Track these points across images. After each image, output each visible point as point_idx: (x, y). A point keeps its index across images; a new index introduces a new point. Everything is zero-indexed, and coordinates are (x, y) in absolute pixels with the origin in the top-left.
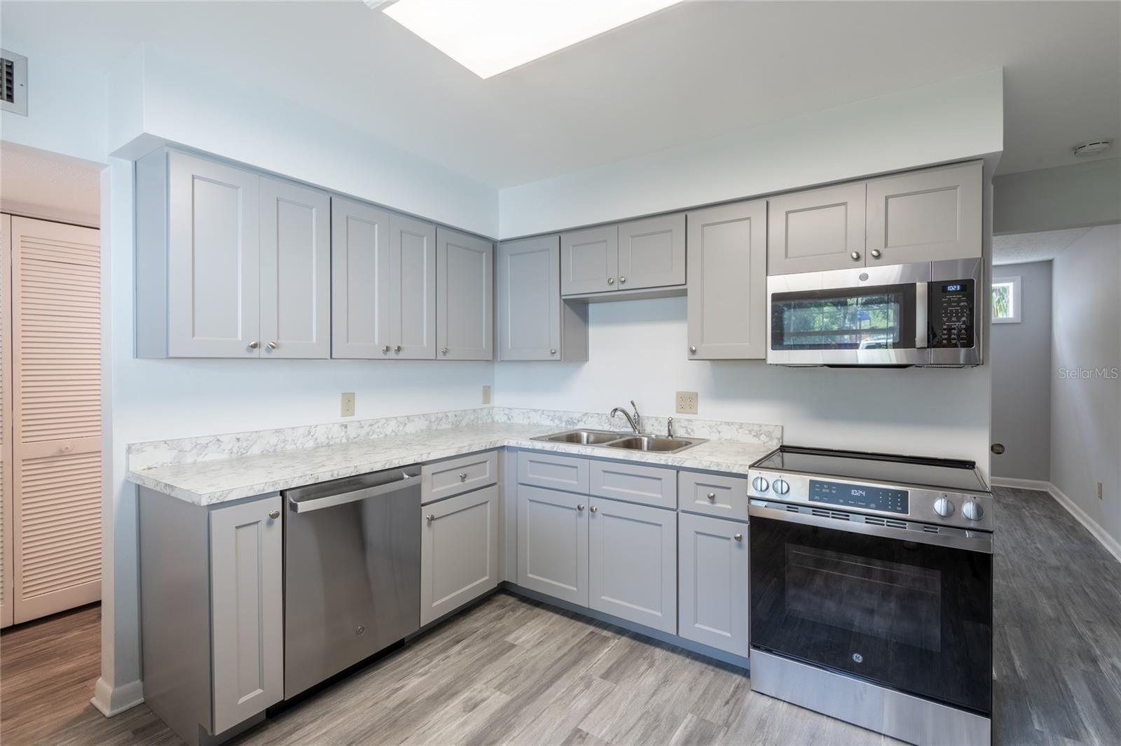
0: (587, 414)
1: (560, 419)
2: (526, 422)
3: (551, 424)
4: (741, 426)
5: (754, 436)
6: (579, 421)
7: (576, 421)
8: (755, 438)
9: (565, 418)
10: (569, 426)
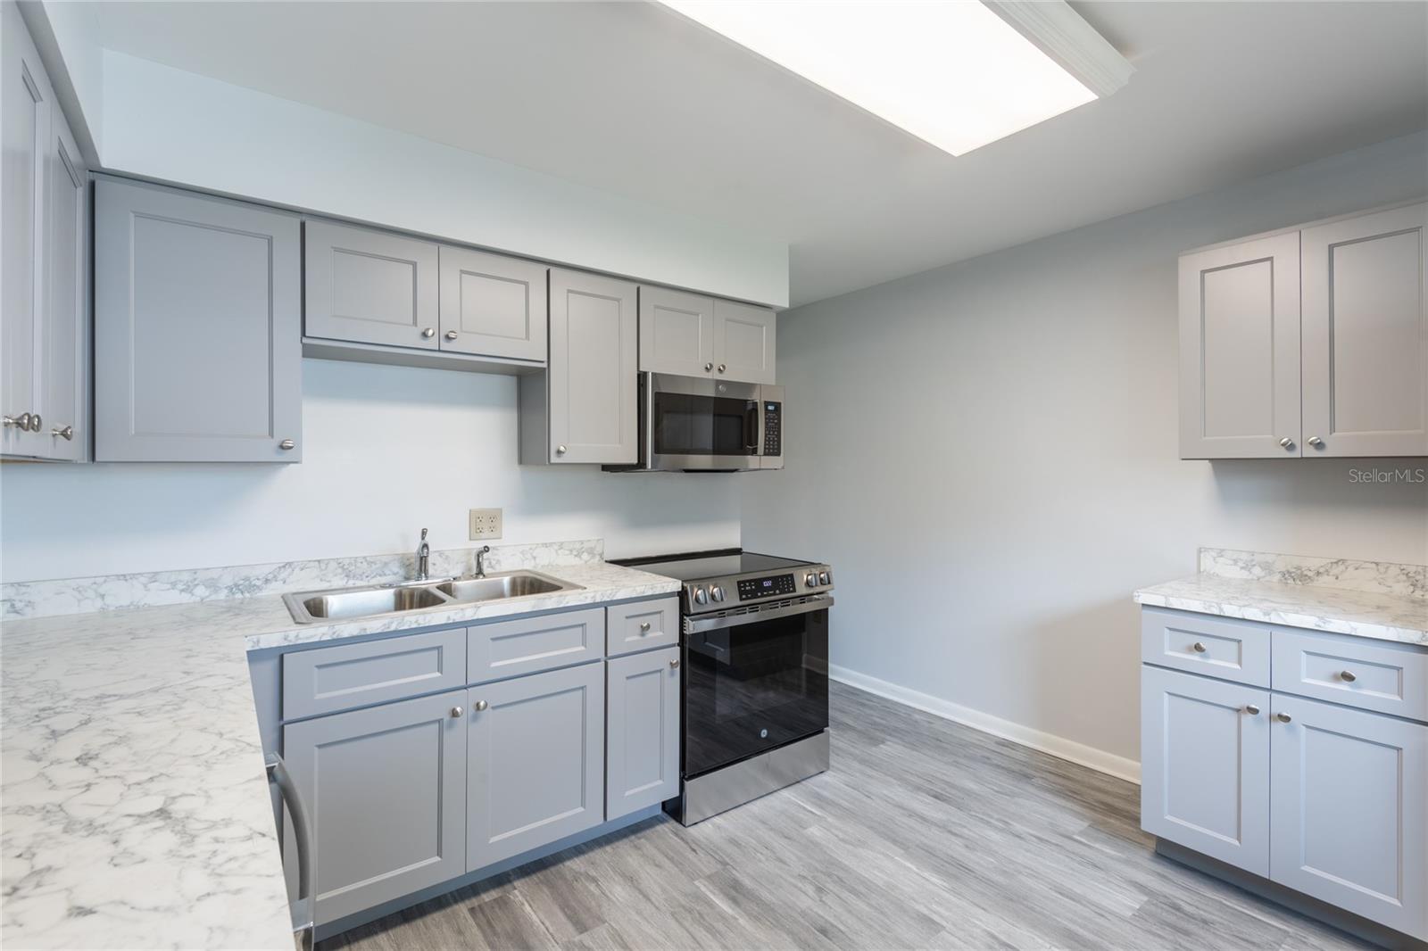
0: (290, 564)
1: (212, 585)
2: (91, 607)
3: (186, 598)
4: (561, 545)
5: (576, 556)
6: (267, 581)
7: (258, 583)
8: (577, 559)
9: (228, 580)
10: (239, 596)
